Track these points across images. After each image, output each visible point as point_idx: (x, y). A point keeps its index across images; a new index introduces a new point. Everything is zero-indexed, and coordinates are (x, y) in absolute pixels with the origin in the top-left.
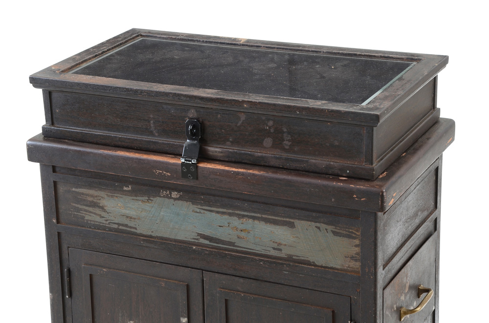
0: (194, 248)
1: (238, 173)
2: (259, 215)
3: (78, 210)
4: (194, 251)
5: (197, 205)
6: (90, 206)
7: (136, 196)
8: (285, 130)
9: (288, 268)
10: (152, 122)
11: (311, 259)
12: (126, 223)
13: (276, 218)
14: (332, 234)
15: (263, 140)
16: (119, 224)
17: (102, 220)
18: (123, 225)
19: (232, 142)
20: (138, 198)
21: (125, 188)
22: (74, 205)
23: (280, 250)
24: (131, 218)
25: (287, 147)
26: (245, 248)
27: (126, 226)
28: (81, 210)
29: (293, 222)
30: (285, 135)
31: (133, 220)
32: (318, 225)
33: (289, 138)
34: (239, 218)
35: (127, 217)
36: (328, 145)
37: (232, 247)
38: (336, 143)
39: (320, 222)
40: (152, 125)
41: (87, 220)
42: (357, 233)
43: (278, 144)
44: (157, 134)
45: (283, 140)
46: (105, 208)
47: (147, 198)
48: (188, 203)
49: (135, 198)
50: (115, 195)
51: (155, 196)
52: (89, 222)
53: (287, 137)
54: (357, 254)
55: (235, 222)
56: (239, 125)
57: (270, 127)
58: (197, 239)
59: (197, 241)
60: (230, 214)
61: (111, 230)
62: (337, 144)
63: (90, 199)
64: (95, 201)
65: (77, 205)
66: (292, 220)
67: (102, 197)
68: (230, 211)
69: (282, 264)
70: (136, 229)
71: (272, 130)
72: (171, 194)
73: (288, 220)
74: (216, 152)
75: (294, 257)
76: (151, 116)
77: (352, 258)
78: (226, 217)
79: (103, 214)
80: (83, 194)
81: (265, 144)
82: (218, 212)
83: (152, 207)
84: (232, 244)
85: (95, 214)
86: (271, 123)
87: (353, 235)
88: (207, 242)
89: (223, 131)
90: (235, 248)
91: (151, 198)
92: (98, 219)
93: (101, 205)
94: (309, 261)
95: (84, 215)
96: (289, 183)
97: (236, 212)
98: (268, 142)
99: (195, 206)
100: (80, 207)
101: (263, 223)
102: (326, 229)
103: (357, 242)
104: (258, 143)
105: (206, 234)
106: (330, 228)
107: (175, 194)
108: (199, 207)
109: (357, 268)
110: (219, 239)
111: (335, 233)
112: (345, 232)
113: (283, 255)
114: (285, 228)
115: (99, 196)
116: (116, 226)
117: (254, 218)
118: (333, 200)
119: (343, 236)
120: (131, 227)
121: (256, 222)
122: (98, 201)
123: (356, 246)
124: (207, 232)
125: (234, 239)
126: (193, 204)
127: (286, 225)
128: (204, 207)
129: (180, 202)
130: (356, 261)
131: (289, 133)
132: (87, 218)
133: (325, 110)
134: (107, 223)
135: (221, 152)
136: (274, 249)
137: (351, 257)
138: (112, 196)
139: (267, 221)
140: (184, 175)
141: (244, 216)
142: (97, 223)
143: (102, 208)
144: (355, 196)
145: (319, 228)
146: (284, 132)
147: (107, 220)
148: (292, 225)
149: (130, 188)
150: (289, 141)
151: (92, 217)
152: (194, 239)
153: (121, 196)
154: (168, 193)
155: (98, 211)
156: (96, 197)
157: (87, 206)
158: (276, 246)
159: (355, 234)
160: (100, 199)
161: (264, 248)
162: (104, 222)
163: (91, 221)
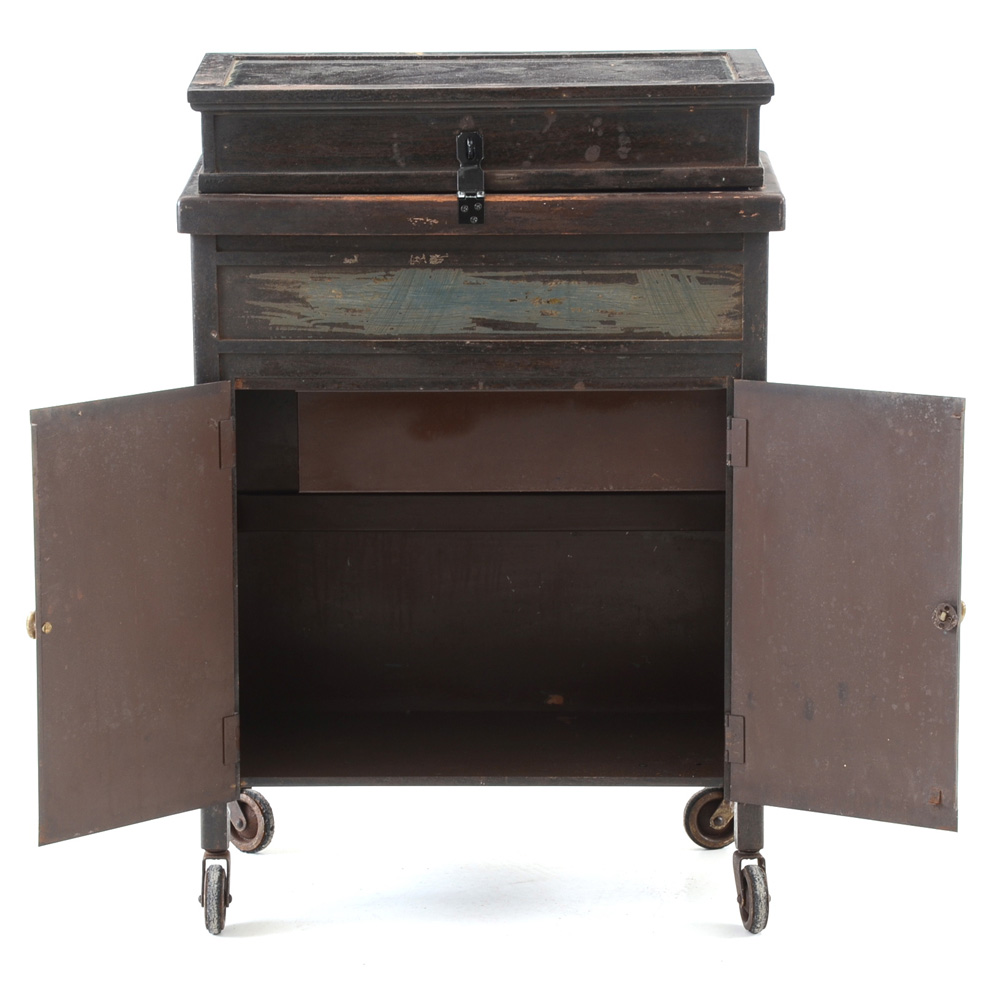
0: (468, 342)
1: (554, 204)
2: (578, 272)
3: (258, 311)
4: (468, 347)
5: (472, 272)
6: (280, 301)
7: (364, 272)
8: (621, 129)
9: (626, 350)
10: (395, 145)
11: (663, 329)
12: (344, 320)
13: (607, 272)
14: (697, 283)
15: (585, 150)
16: (332, 325)
17: (302, 322)
18: (339, 325)
19: (533, 161)
20: (367, 275)
21: (347, 261)
22: (251, 302)
23: (613, 323)
24: (354, 311)
25: (623, 157)
26: (553, 330)
27: (346, 325)
28: (264, 309)
29: (635, 274)
30: (621, 138)
31: (357, 314)
32: (675, 271)
33: (628, 141)
34: (544, 282)
35: (347, 310)
36: (689, 143)
37: (532, 332)
38: (702, 139)
39: (677, 267)
40: (395, 151)
41: (274, 326)
42: (737, 275)
43: (609, 154)
44: (403, 165)
45: (619, 146)
46: (308, 300)
47: (384, 273)
48: (457, 270)
49: (362, 276)
50: (327, 275)
51: (397, 268)
52: (277, 329)
53: (624, 140)
54: (738, 307)
55: (538, 288)
56: (545, 130)
57: (596, 129)
58: (472, 329)
59: (471, 332)
60: (529, 279)
61: (316, 335)
62: (704, 140)
63: (281, 288)
64: (290, 290)
65: (255, 303)
66: (633, 272)
67: (303, 283)
68: (530, 273)
69: (618, 344)
70: (362, 328)
71: (600, 133)
72: (428, 258)
73: (626, 271)
74: (509, 178)
75: (635, 331)
76: (395, 136)
77: (729, 315)
78: (523, 283)
79: (304, 311)
80: (268, 282)
81: (587, 157)
82: (508, 278)
83: (393, 286)
84: (533, 326)
85: (289, 313)
86: (598, 122)
87: (731, 279)
88: (488, 330)
89: (518, 144)
90: (537, 332)
91: (391, 273)
92: (293, 321)
93: (300, 296)
94: (660, 332)
95: (268, 318)
96: (637, 207)
97: (540, 273)
98: (593, 152)
99: (469, 274)
100: (261, 304)
101: (584, 284)
102: (688, 277)
103: (736, 288)
104: (576, 157)
105: (487, 318)
106: (695, 273)
107: (435, 259)
108: (476, 273)
109: (737, 330)
110: (509, 323)
111: (702, 280)
112: (717, 276)
113: (617, 329)
114: (622, 286)
115: (298, 282)
116: (326, 329)
117: (569, 278)
118: (708, 223)
119: (716, 283)
120: (353, 327)
121: (574, 283)
122: (296, 290)
123: (736, 295)
124: (491, 314)
125: (535, 318)
126: (465, 271)
127: (623, 281)
128: (484, 274)
129: (443, 271)
130: (735, 318)
131: (627, 133)
132: (274, 321)
133: (693, 86)
134: (311, 325)
135: (518, 178)
136: (603, 322)
137: (727, 315)
138: (321, 279)
139: (590, 279)
140: (464, 219)
141: (552, 278)
142: (292, 329)
143: (303, 301)
144: (742, 212)
145: (676, 277)
146: (620, 133)
147: (310, 321)
148: (632, 280)
149: (356, 260)
150: (627, 146)
151: (285, 319)
152: (465, 329)
153: (337, 275)
154: (424, 257)
155: (295, 307)
156: (293, 283)
157: (274, 301)
158: (605, 317)
159: (734, 276)
160: (299, 287)
161: (586, 324)
162: (306, 324)
163: (280, 326)
